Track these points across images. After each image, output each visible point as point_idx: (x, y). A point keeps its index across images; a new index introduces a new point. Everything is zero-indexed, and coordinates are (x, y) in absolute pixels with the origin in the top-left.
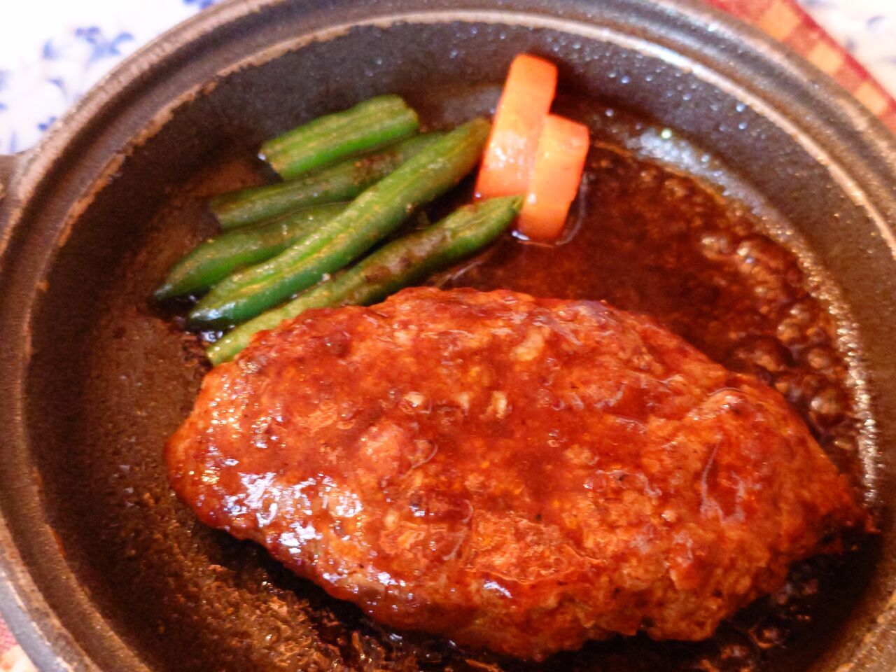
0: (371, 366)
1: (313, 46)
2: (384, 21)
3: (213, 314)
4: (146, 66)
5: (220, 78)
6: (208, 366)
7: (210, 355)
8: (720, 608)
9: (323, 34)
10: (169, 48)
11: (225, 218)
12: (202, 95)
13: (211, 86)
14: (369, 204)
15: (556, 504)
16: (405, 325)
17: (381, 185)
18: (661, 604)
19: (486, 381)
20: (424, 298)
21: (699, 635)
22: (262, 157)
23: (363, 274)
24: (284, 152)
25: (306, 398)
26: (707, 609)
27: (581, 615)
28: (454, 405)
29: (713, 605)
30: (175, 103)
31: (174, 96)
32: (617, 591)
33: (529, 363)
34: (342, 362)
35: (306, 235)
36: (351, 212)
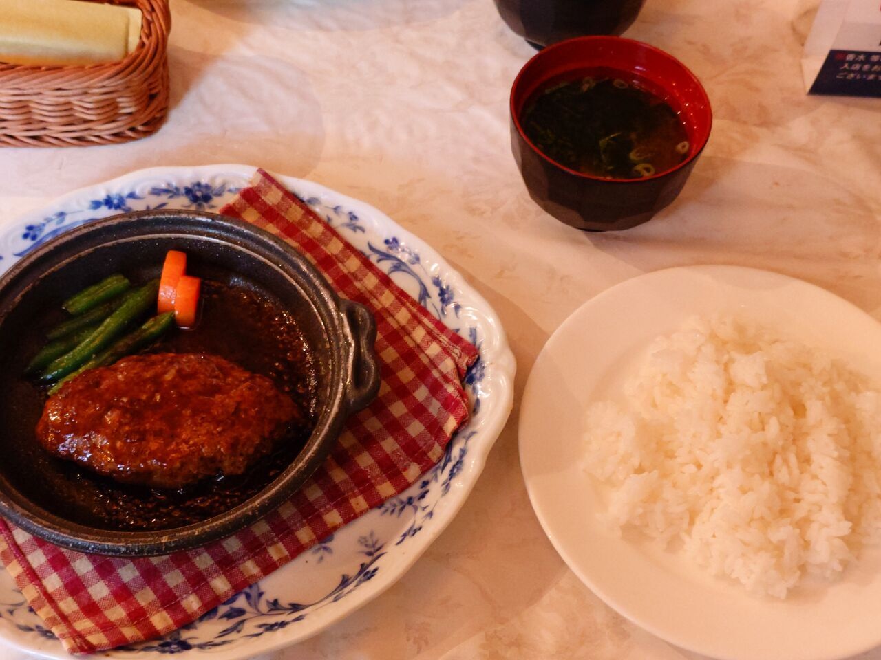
0: (107, 390)
1: (80, 258)
2: (109, 244)
3: (49, 377)
4: (9, 280)
5: (41, 279)
6: (48, 397)
7: (49, 393)
8: (244, 460)
9: (82, 254)
10: (17, 271)
11: (50, 336)
12: (33, 287)
13: (37, 283)
14: (109, 323)
15: (178, 430)
16: (121, 372)
17: (114, 315)
18: (221, 461)
19: (153, 389)
20: (130, 361)
21: (240, 472)
22: (64, 308)
23: (109, 353)
24: (73, 304)
25: (84, 404)
26: (240, 461)
27: (191, 469)
28: (139, 400)
29: (241, 459)
30: (23, 293)
31: (22, 290)
32: (202, 458)
33: (169, 381)
34: (97, 389)
35: (84, 340)
36: (101, 328)
